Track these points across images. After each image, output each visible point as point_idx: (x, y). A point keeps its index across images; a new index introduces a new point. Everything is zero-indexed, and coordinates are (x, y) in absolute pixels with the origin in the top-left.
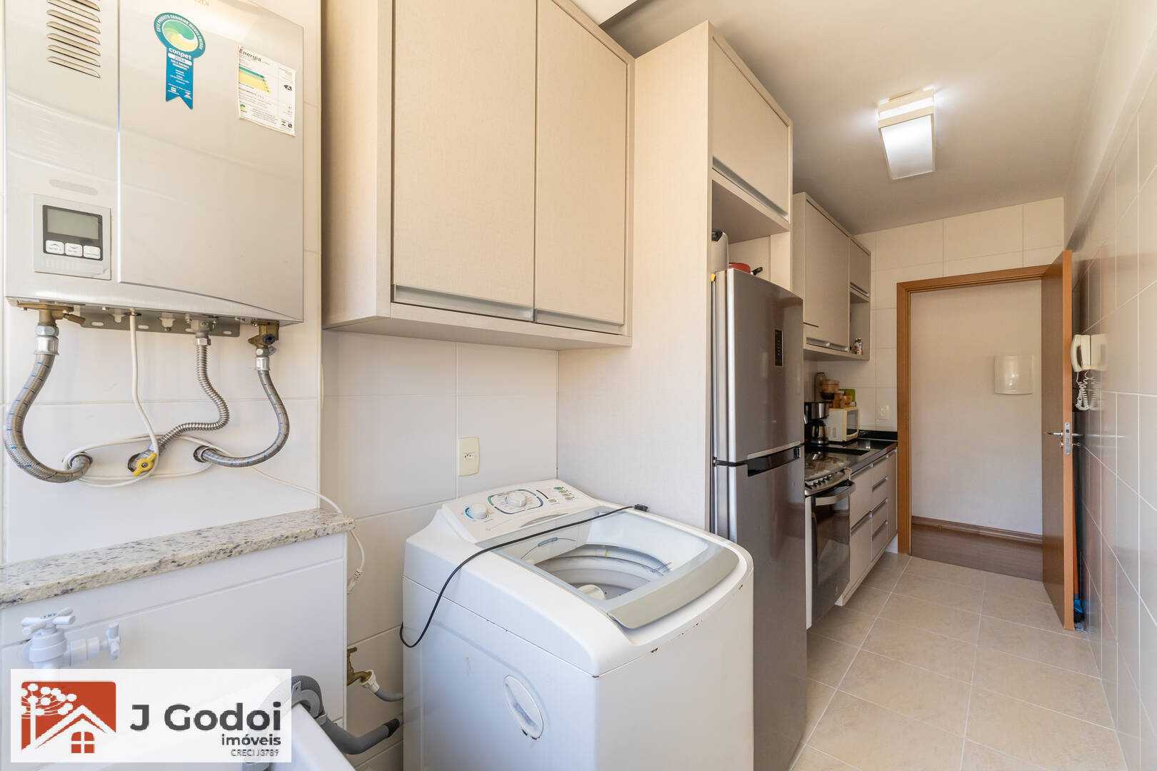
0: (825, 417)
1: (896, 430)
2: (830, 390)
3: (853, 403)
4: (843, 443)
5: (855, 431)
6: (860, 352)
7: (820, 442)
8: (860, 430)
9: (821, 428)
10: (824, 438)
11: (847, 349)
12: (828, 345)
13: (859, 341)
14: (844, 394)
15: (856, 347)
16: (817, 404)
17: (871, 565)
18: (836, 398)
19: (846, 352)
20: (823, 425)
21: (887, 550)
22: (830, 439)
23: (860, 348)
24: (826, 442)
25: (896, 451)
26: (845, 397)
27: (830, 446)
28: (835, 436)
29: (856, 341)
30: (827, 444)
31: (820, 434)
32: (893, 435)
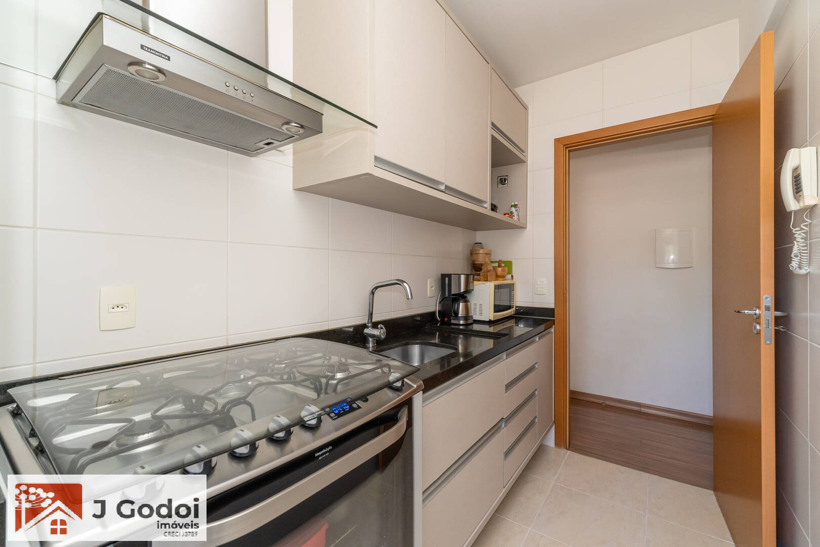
0: (468, 291)
1: (552, 306)
2: (480, 259)
3: (509, 276)
4: (490, 323)
5: (509, 307)
6: (516, 218)
7: (462, 322)
8: (516, 307)
9: (461, 305)
10: (467, 317)
11: (488, 205)
12: (443, 188)
13: (515, 206)
14: (499, 267)
15: (512, 212)
16: (459, 275)
17: (503, 492)
18: (484, 269)
19: (486, 208)
20: (466, 301)
21: (543, 443)
22: (475, 318)
23: (515, 214)
24: (470, 322)
25: (553, 330)
26: (500, 269)
27: (476, 327)
28: (481, 314)
29: (512, 206)
30: (471, 324)
31: (461, 313)
32: (550, 312)
